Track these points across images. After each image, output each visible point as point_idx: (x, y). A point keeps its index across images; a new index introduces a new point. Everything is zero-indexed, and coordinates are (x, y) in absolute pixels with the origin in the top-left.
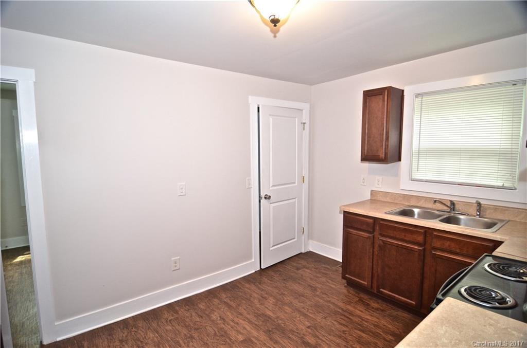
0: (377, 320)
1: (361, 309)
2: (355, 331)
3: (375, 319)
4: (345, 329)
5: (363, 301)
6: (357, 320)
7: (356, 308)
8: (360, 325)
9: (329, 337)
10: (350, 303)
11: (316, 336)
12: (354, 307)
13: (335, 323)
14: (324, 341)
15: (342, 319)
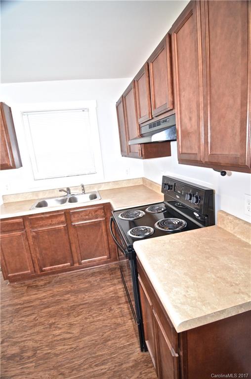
0: (51, 292)
1: (34, 293)
2: (43, 311)
3: (49, 292)
4: (34, 317)
5: (31, 287)
6: (37, 302)
7: (30, 295)
8: (42, 304)
9: (27, 333)
10: (22, 295)
11: (15, 343)
12: (28, 295)
13: (23, 319)
14: (25, 341)
15: (26, 311)
